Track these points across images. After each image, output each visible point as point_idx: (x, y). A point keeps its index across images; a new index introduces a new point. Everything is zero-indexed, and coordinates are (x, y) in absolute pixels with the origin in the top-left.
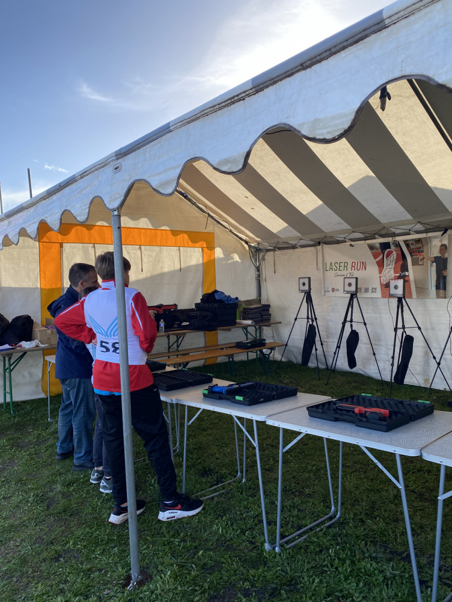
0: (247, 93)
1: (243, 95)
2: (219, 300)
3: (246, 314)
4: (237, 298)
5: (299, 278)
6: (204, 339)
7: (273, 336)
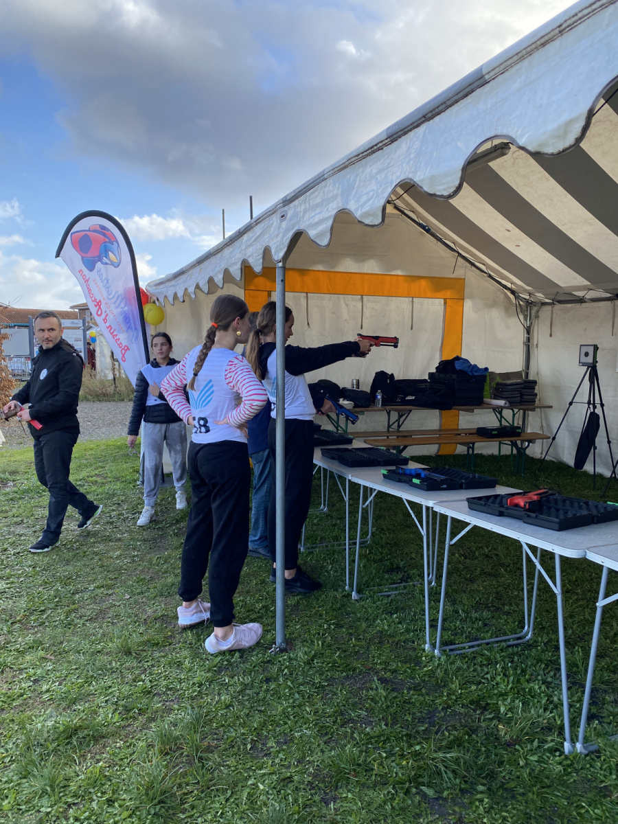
0: (384, 143)
1: (381, 144)
2: (460, 370)
3: (499, 392)
4: (486, 369)
5: (581, 345)
6: (438, 421)
7: (542, 426)
